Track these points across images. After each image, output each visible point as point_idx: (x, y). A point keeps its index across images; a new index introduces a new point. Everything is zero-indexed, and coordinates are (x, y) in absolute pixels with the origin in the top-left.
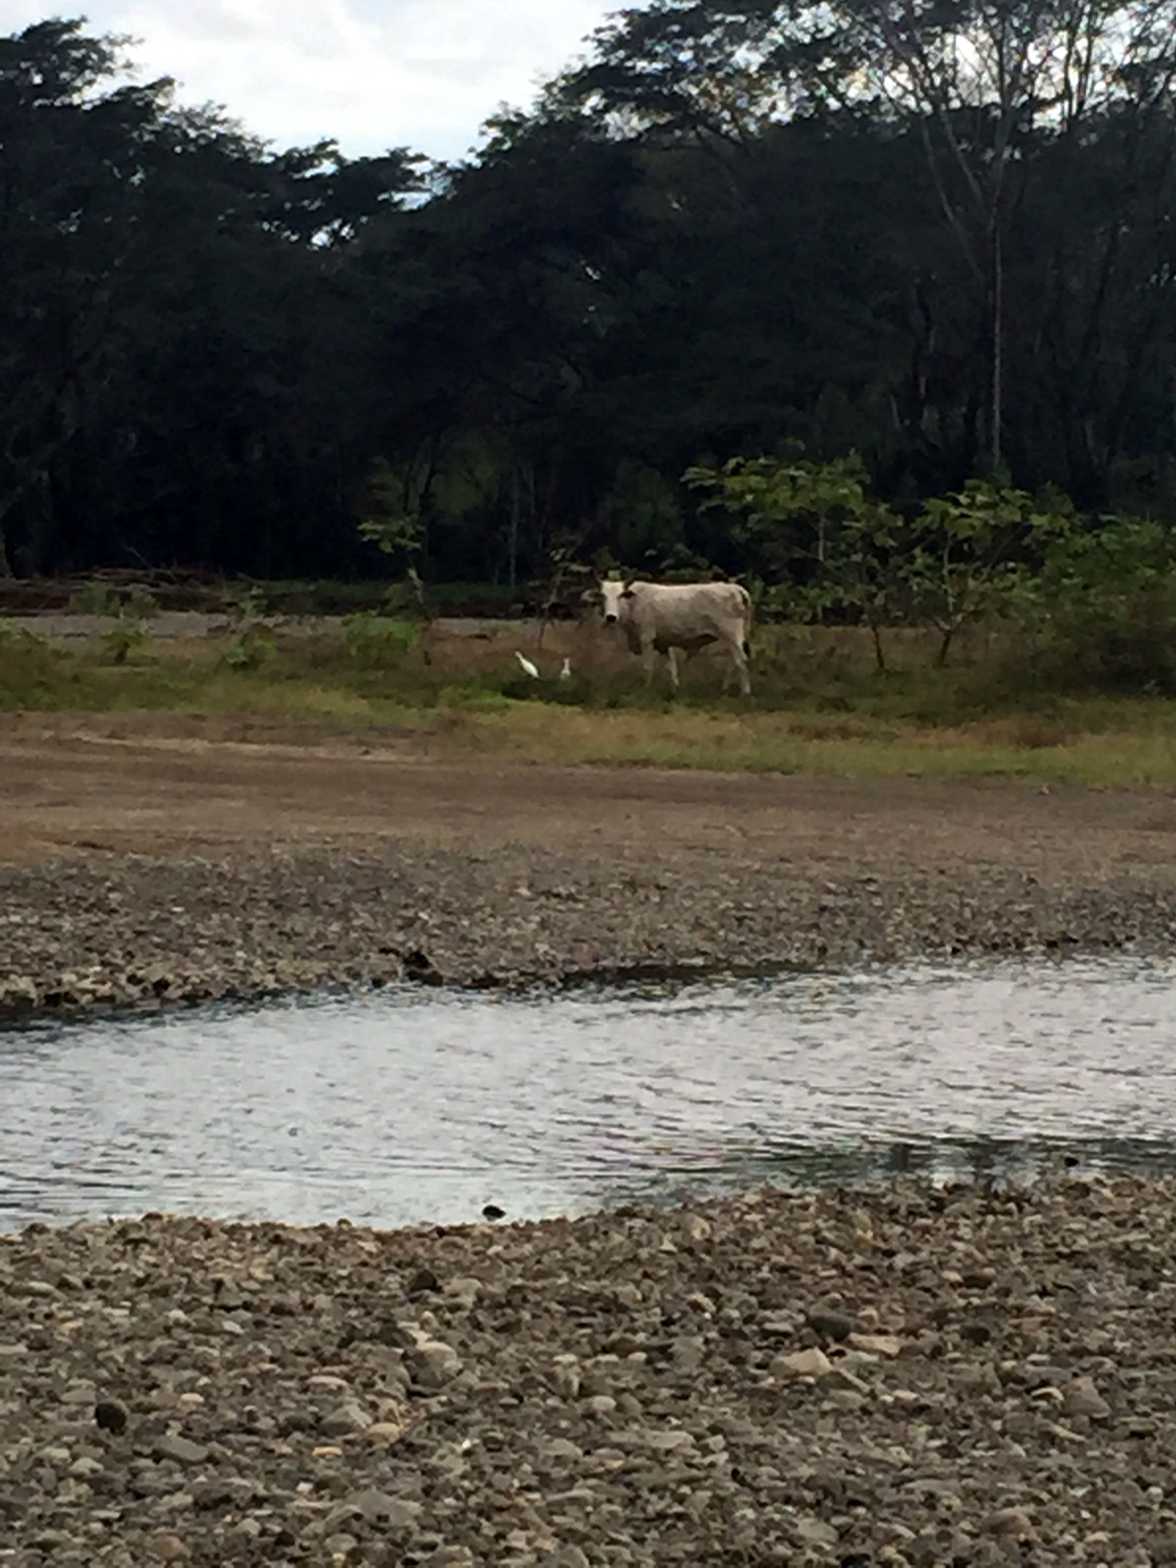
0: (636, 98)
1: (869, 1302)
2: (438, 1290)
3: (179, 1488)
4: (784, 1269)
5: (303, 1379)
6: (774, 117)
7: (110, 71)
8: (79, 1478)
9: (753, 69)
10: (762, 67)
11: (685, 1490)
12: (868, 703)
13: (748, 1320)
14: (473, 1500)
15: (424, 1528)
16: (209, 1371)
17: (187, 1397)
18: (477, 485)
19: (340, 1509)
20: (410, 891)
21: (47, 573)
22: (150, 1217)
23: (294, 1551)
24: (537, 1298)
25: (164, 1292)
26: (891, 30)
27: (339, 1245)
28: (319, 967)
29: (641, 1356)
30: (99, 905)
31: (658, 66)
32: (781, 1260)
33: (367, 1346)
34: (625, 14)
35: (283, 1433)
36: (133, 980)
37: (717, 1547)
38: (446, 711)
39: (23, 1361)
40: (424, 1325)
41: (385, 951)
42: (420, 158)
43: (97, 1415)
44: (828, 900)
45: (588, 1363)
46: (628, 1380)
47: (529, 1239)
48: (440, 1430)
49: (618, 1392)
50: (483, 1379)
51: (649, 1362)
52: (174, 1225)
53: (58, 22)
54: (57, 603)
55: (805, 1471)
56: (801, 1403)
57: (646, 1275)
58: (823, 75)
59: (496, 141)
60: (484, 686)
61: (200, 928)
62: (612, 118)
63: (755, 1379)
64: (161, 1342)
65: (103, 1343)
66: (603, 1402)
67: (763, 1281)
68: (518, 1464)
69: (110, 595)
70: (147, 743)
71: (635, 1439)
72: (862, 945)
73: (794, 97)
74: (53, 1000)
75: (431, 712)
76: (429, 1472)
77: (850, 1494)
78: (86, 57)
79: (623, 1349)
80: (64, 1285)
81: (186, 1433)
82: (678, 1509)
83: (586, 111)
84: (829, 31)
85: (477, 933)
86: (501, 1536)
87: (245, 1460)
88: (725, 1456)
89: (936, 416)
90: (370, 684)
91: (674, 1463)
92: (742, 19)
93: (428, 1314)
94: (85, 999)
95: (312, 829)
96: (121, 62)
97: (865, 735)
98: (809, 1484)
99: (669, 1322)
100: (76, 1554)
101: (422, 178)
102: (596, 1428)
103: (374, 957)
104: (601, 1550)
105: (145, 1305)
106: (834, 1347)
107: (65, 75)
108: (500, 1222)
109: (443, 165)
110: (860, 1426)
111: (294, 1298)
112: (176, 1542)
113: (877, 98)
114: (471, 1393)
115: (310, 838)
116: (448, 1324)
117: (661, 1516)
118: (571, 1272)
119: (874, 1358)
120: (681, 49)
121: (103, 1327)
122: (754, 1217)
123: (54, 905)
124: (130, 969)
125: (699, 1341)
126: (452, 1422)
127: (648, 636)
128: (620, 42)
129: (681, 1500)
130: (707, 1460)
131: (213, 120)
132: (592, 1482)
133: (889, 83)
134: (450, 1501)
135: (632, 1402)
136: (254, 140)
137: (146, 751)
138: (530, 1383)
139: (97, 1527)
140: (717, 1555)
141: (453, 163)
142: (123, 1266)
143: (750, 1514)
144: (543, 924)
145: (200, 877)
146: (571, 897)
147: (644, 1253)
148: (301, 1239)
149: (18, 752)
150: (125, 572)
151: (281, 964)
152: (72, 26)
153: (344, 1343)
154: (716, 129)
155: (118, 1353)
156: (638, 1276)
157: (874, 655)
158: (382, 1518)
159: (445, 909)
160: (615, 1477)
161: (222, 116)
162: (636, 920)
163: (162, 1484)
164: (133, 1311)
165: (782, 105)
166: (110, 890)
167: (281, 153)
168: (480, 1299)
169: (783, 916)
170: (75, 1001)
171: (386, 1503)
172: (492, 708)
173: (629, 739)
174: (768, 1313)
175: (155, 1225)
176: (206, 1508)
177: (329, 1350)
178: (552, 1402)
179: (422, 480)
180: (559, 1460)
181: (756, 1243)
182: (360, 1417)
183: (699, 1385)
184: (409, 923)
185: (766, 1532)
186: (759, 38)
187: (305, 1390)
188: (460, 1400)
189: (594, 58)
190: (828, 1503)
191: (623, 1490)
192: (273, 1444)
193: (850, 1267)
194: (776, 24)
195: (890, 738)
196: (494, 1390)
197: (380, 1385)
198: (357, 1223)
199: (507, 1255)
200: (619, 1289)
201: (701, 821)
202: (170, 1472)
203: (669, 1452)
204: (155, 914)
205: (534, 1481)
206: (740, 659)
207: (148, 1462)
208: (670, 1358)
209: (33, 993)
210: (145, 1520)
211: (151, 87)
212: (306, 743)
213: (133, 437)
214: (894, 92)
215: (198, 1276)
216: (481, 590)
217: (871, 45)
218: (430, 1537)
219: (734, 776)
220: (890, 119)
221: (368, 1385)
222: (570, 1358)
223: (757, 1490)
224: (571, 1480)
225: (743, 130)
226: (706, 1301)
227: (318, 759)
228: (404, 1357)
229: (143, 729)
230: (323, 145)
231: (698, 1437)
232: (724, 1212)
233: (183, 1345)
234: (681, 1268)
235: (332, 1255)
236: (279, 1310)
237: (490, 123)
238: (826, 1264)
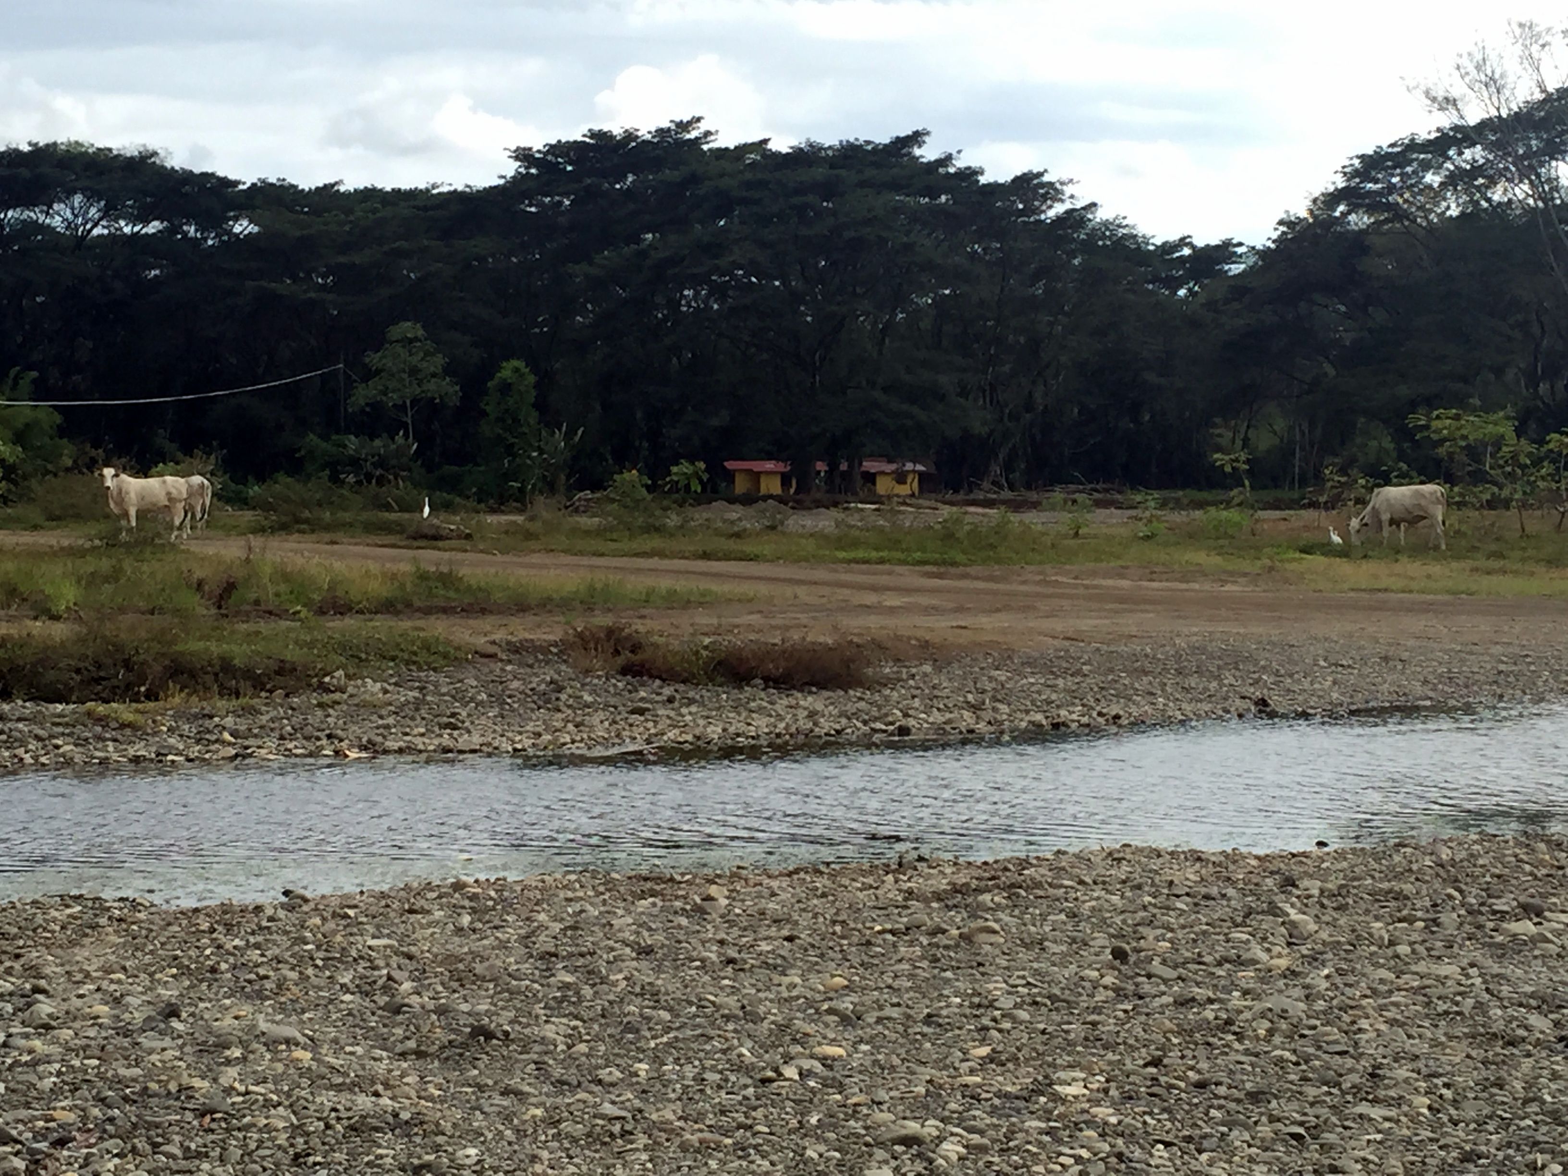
0: (1368, 205)
1: (1554, 895)
2: (1297, 887)
3: (1164, 993)
4: (1499, 877)
5: (1226, 934)
6: (1448, 213)
7: (1062, 201)
8: (1105, 987)
9: (1436, 185)
10: (1441, 184)
11: (1459, 998)
12: (1518, 554)
13: (1482, 904)
14: (1335, 1002)
15: (1309, 1017)
16: (1172, 930)
17: (1161, 944)
18: (1275, 433)
19: (1258, 1006)
20: (1256, 663)
21: (1029, 487)
22: (1125, 845)
23: (1235, 1028)
24: (1355, 891)
25: (1139, 887)
26: (1518, 161)
27: (1235, 862)
28: (1207, 707)
29: (1422, 924)
30: (1078, 673)
31: (1380, 186)
32: (1497, 871)
33: (1260, 917)
34: (1358, 157)
35: (1219, 964)
36: (1100, 714)
37: (1482, 1030)
38: (1267, 562)
39: (1064, 923)
40: (1293, 905)
41: (1243, 698)
42: (1240, 244)
43: (1112, 953)
44: (1502, 667)
45: (1391, 928)
46: (1415, 937)
47: (1345, 859)
48: (1309, 964)
49: (1411, 944)
50: (1331, 936)
51: (1426, 927)
52: (1139, 850)
53: (1031, 172)
54: (1035, 505)
55: (1529, 989)
56: (1520, 951)
57: (1417, 879)
58: (1478, 188)
59: (1284, 233)
60: (1288, 547)
61: (1137, 685)
62: (1352, 217)
63: (1492, 937)
64: (1142, 914)
65: (1108, 915)
66: (1403, 949)
67: (1488, 883)
68: (1358, 982)
69: (1065, 501)
70: (1095, 582)
71: (1426, 970)
72: (1525, 693)
73: (1461, 201)
74: (1056, 726)
75: (1259, 563)
76: (1306, 987)
77: (1558, 1002)
78: (1047, 193)
79: (1410, 920)
80: (1081, 882)
81: (1164, 962)
82: (1455, 1009)
83: (1337, 214)
84: (1482, 161)
85: (1296, 688)
86: (1353, 1022)
87: (1199, 979)
88: (1480, 980)
89: (1548, 386)
90: (1222, 547)
91: (1449, 983)
92: (1430, 156)
93: (1294, 899)
94: (1074, 726)
95: (1195, 629)
96: (1068, 194)
97: (1516, 573)
98: (1532, 996)
99: (1435, 905)
100: (1111, 1028)
101: (1241, 256)
102: (1400, 963)
103: (1238, 702)
104: (1414, 1031)
105: (1129, 894)
106: (1536, 920)
107: (1036, 203)
108: (1326, 849)
109: (1253, 248)
110: (1556, 964)
111: (1214, 891)
112: (1167, 1022)
113: (1510, 200)
114: (1324, 943)
115: (1196, 634)
116: (1306, 905)
117: (1446, 1013)
118: (1373, 877)
119: (1562, 926)
120: (1393, 175)
121: (1106, 905)
122: (1476, 847)
123: (1052, 673)
124: (1098, 708)
125: (1455, 915)
126: (1316, 960)
127: (1385, 517)
128: (1356, 173)
129: (1457, 1004)
130: (1469, 982)
131: (1119, 226)
132: (1403, 993)
133: (1517, 190)
134: (1321, 1002)
135: (1421, 949)
136: (1144, 237)
137: (1096, 587)
138: (1358, 938)
139: (1121, 1014)
140: (1482, 1035)
141: (1259, 247)
142: (1113, 872)
143: (1499, 1012)
144: (1335, 682)
145: (1135, 656)
146: (1349, 666)
147: (1415, 867)
148: (1213, 859)
149: (1023, 588)
150: (1072, 487)
151: (1184, 706)
152: (1040, 175)
153: (1247, 916)
154: (1414, 221)
155: (1118, 920)
156: (1412, 879)
157: (1519, 526)
158: (1285, 1011)
159: (1277, 674)
160: (1416, 991)
161: (1125, 223)
162: (1389, 679)
163: (1154, 991)
164: (1122, 897)
165: (1453, 205)
166: (1084, 664)
167: (1159, 243)
168: (1322, 891)
169: (1477, 677)
170: (1068, 726)
171: (1286, 1003)
172: (1294, 560)
173: (1376, 577)
174: (1493, 901)
175: (1128, 850)
176: (1182, 1004)
177: (1239, 920)
178: (1373, 948)
179: (1243, 429)
180: (1382, 981)
181: (1481, 862)
182: (1263, 956)
183: (1459, 940)
184: (1257, 682)
185: (1510, 1022)
186: (1440, 167)
187: (1228, 941)
188: (1319, 947)
189: (1341, 183)
190: (1545, 1007)
191: (1421, 998)
192: (1214, 970)
193: (1539, 875)
194: (1450, 158)
195: (1532, 574)
196: (1338, 942)
197: (1271, 939)
198: (1244, 850)
199: (1333, 868)
200: (1403, 886)
201: (1424, 623)
202: (1158, 985)
203: (1446, 977)
204: (1110, 677)
205: (1369, 992)
206: (1440, 529)
207: (1144, 979)
208: (1438, 925)
209: (1044, 722)
210: (1145, 1010)
211: (1083, 208)
212: (1188, 582)
213: (1076, 410)
214: (1521, 196)
215: (1157, 879)
216: (1279, 494)
217: (1507, 169)
218: (1314, 1022)
219: (1439, 597)
220: (1518, 212)
221: (1264, 939)
222: (1379, 925)
223: (1501, 999)
224: (1390, 992)
225: (1430, 222)
226: (1456, 894)
227: (1193, 590)
228: (1283, 923)
229: (1094, 574)
230: (1182, 239)
231: (1463, 969)
232: (1460, 844)
233: (1154, 916)
234: (1438, 875)
235: (1232, 867)
236: (1207, 897)
237: (1281, 223)
238: (1526, 874)
